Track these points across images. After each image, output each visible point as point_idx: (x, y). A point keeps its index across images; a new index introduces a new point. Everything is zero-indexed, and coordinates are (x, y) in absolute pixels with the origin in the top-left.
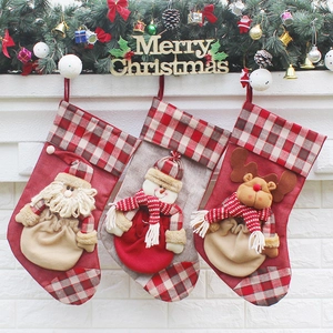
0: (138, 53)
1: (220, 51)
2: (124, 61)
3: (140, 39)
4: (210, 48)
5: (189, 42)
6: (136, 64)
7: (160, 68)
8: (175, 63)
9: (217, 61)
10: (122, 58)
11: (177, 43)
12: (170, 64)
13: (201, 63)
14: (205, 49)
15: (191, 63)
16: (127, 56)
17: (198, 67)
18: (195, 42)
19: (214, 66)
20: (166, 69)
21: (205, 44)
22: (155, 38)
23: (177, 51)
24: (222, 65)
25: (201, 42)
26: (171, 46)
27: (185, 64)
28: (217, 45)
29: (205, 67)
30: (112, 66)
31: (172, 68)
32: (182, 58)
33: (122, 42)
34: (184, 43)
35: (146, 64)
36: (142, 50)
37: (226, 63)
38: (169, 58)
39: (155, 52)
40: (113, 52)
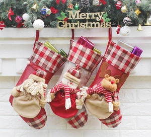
0: (70, 18)
2: (63, 22)
3: (71, 12)
4: (103, 16)
5: (93, 14)
6: (69, 23)
7: (80, 25)
8: (87, 23)
9: (106, 22)
11: (88, 14)
12: (85, 24)
13: (99, 23)
14: (100, 17)
15: (94, 23)
16: (65, 20)
18: (96, 14)
19: (105, 24)
20: (83, 26)
21: (100, 14)
22: (77, 12)
23: (88, 18)
24: (108, 24)
25: (98, 13)
26: (85, 15)
27: (91, 24)
28: (106, 15)
30: (58, 24)
32: (90, 21)
33: (62, 13)
34: (91, 14)
35: (73, 24)
36: (72, 17)
37: (110, 23)
38: (84, 21)
39: (78, 18)
40: (58, 18)
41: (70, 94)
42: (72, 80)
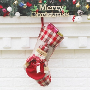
0: (40, 10)
1: (66, 9)
2: (35, 13)
3: (41, 6)
5: (56, 7)
6: (39, 14)
7: (47, 15)
8: (52, 13)
9: (65, 13)
10: (35, 12)
11: (53, 7)
12: (50, 14)
14: (61, 9)
15: (57, 13)
16: (37, 11)
17: (59, 14)
18: (58, 7)
19: (64, 14)
21: (62, 7)
22: (45, 5)
23: (53, 9)
24: (67, 14)
25: (60, 7)
26: (51, 8)
27: (55, 14)
28: (65, 8)
29: (61, 15)
30: (32, 14)
31: (51, 15)
32: (54, 11)
33: (35, 6)
34: (55, 7)
35: (42, 14)
36: (41, 9)
37: (68, 13)
38: (50, 12)
39: (46, 10)
40: (32, 10)
41: (40, 63)
42: (42, 54)
